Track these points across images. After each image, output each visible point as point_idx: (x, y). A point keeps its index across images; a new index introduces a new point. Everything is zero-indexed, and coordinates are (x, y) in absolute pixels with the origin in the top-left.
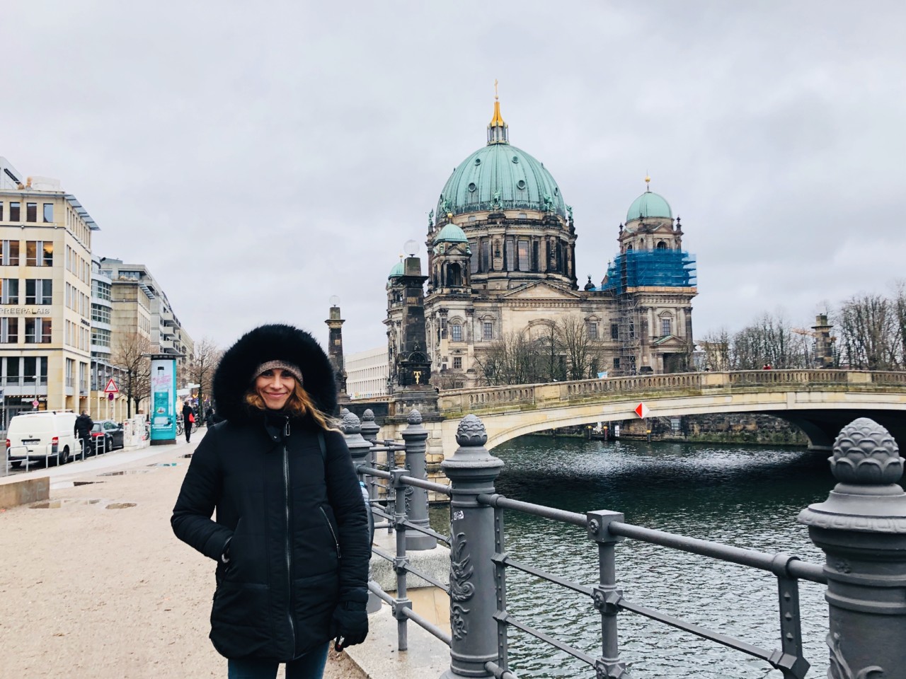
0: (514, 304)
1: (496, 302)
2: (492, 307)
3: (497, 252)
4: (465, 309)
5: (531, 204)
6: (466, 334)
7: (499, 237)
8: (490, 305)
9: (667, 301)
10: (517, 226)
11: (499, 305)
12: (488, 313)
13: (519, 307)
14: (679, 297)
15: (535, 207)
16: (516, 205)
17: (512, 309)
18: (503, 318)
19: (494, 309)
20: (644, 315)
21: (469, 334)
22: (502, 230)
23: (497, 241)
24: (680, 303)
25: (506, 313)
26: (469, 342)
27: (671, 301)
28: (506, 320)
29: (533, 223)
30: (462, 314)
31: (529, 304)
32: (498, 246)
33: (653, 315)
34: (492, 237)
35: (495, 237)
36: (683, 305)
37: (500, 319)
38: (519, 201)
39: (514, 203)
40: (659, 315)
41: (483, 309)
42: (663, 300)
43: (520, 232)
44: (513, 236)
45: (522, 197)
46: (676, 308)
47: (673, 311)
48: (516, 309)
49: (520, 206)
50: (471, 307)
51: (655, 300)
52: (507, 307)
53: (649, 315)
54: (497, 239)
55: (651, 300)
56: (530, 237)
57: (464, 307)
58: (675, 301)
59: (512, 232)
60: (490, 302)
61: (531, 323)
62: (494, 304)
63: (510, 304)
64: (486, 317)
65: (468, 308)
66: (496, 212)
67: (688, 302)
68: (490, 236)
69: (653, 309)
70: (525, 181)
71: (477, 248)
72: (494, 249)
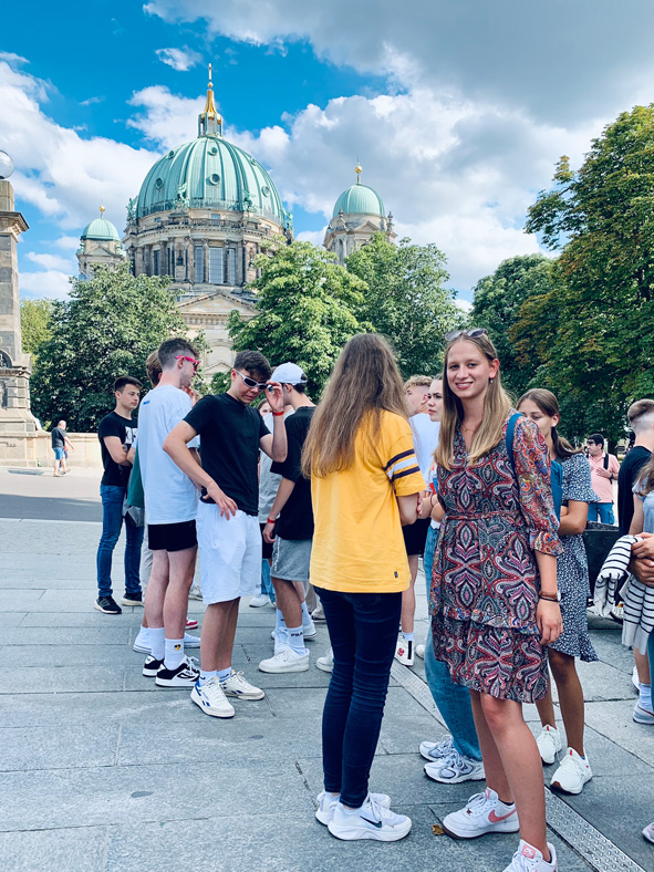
5: (226, 202)
7: (182, 241)
10: (205, 228)
15: (231, 207)
16: (206, 203)
22: (187, 232)
29: (227, 225)
32: (180, 251)
34: (174, 242)
35: (177, 240)
38: (210, 199)
39: (204, 201)
43: (210, 235)
44: (201, 240)
45: (215, 195)
49: (212, 205)
54: (179, 243)
56: (221, 242)
59: (199, 235)
66: (178, 211)
68: (172, 239)
70: (220, 175)
71: (160, 254)
72: (176, 256)
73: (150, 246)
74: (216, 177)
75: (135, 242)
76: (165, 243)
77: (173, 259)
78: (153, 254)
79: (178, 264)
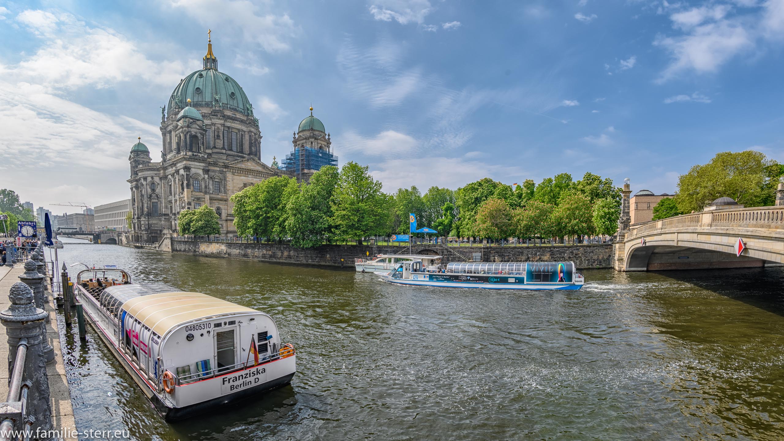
0: (234, 171)
1: (223, 168)
3: (218, 136)
4: (203, 169)
5: (239, 109)
6: (203, 187)
8: (218, 169)
10: (231, 121)
11: (225, 170)
12: (217, 174)
13: (238, 173)
15: (241, 112)
16: (230, 108)
17: (233, 174)
18: (227, 179)
19: (221, 172)
21: (206, 187)
22: (222, 122)
23: (218, 128)
25: (229, 176)
26: (206, 193)
28: (229, 181)
29: (242, 121)
30: (201, 172)
32: (218, 132)
34: (215, 125)
35: (217, 125)
37: (225, 180)
38: (231, 105)
39: (229, 106)
43: (233, 125)
44: (229, 127)
45: (233, 104)
48: (235, 174)
49: (233, 109)
50: (207, 168)
52: (230, 172)
54: (218, 127)
56: (239, 130)
57: (202, 167)
59: (228, 124)
60: (218, 167)
61: (245, 185)
62: (221, 169)
63: (232, 171)
64: (216, 177)
66: (217, 109)
68: (213, 124)
79: (217, 139)
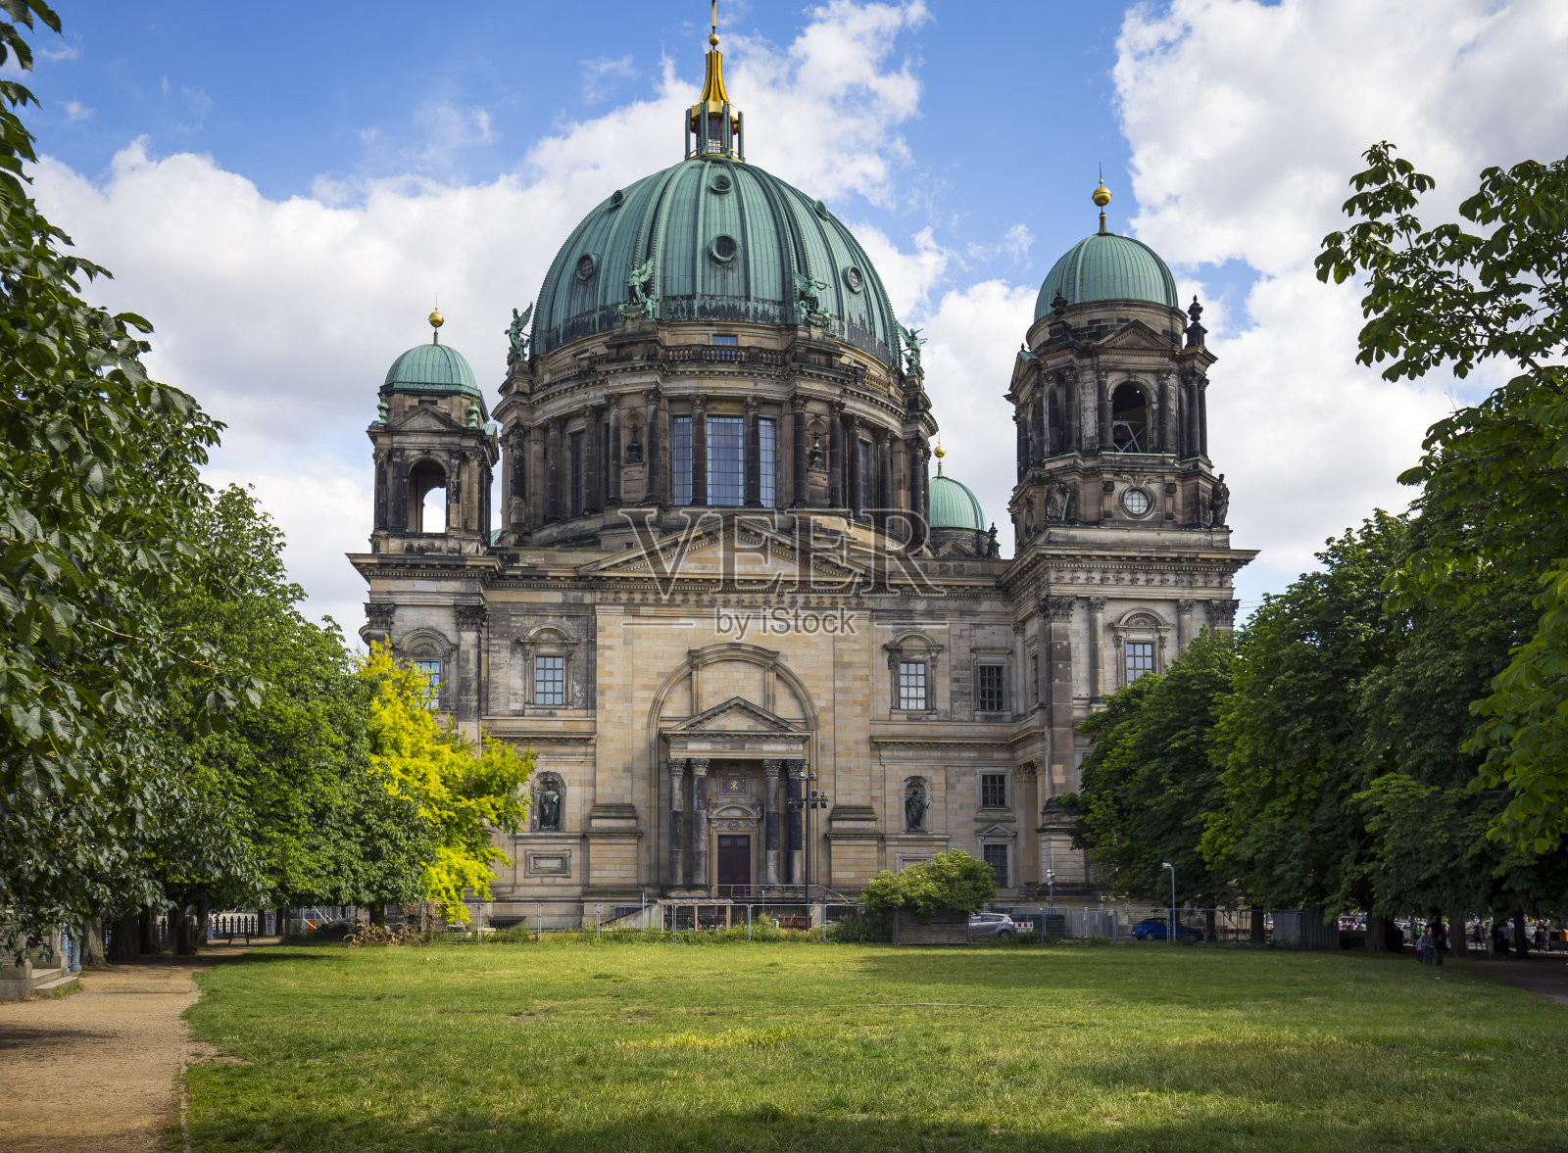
0: (638, 597)
1: (577, 588)
2: (564, 604)
4: (455, 606)
5: (751, 305)
6: (453, 685)
7: (637, 402)
8: (556, 597)
9: (1142, 577)
10: (697, 369)
11: (588, 598)
12: (551, 622)
13: (658, 603)
14: (1185, 565)
15: (765, 315)
16: (702, 309)
17: (632, 609)
18: (599, 641)
19: (570, 610)
20: (1056, 625)
22: (647, 380)
24: (1191, 585)
25: (612, 623)
27: (1157, 578)
28: (609, 648)
29: (752, 361)
30: (443, 621)
31: (692, 598)
33: (1092, 624)
34: (619, 403)
36: (1202, 594)
37: (592, 645)
38: (712, 297)
39: (696, 304)
40: (1111, 627)
41: (532, 610)
42: (1127, 577)
43: (709, 386)
44: (684, 399)
45: (724, 287)
46: (1176, 601)
47: (1164, 612)
48: (644, 610)
50: (474, 601)
51: (1097, 576)
52: (616, 602)
53: (1076, 624)
54: (633, 409)
55: (1082, 576)
57: (451, 602)
58: (1172, 578)
59: (684, 386)
60: (556, 589)
61: (695, 660)
62: (572, 595)
63: (624, 597)
64: (545, 636)
65: (464, 601)
67: (1221, 585)
69: (1092, 605)
70: (737, 238)
71: (585, 441)
72: (625, 439)
73: (563, 421)
74: (725, 243)
75: (524, 414)
76: (599, 412)
77: (617, 448)
78: (568, 442)
79: (629, 461)
